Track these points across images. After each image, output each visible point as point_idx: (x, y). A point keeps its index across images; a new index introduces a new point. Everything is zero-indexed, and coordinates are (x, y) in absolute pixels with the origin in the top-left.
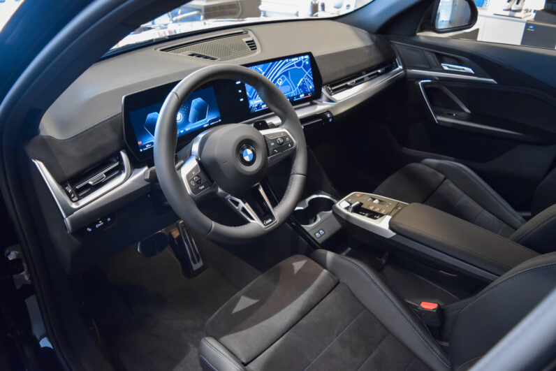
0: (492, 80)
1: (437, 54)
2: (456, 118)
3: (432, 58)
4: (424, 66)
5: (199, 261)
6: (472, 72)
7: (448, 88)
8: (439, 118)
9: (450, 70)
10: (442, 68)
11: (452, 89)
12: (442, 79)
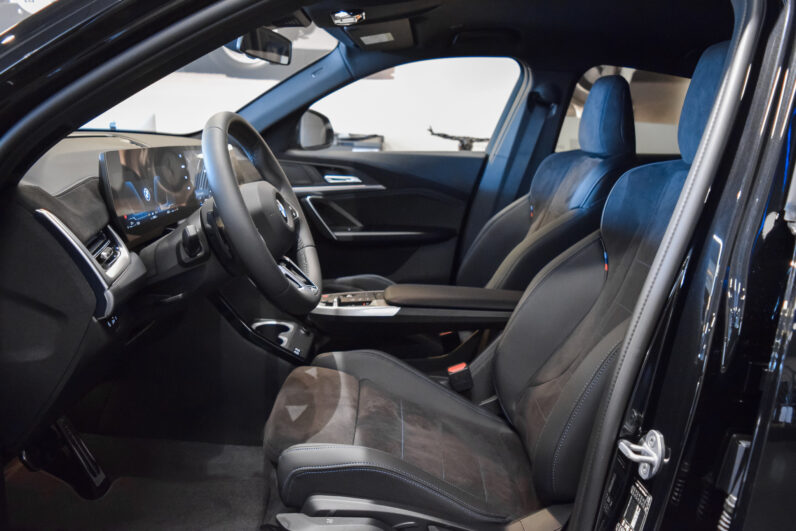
0: (381, 187)
1: (318, 168)
2: (352, 231)
3: (314, 172)
4: (305, 182)
5: (99, 472)
6: (359, 181)
7: (336, 202)
8: (336, 234)
9: (335, 181)
10: (325, 181)
11: (338, 203)
12: (326, 194)
